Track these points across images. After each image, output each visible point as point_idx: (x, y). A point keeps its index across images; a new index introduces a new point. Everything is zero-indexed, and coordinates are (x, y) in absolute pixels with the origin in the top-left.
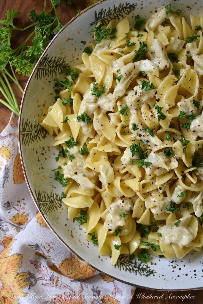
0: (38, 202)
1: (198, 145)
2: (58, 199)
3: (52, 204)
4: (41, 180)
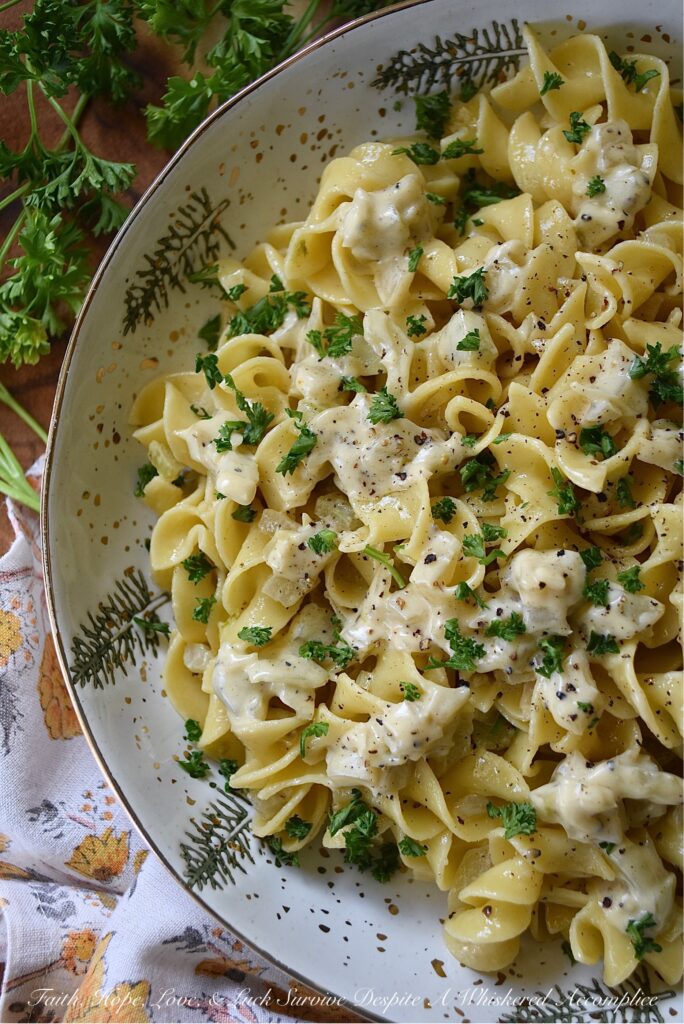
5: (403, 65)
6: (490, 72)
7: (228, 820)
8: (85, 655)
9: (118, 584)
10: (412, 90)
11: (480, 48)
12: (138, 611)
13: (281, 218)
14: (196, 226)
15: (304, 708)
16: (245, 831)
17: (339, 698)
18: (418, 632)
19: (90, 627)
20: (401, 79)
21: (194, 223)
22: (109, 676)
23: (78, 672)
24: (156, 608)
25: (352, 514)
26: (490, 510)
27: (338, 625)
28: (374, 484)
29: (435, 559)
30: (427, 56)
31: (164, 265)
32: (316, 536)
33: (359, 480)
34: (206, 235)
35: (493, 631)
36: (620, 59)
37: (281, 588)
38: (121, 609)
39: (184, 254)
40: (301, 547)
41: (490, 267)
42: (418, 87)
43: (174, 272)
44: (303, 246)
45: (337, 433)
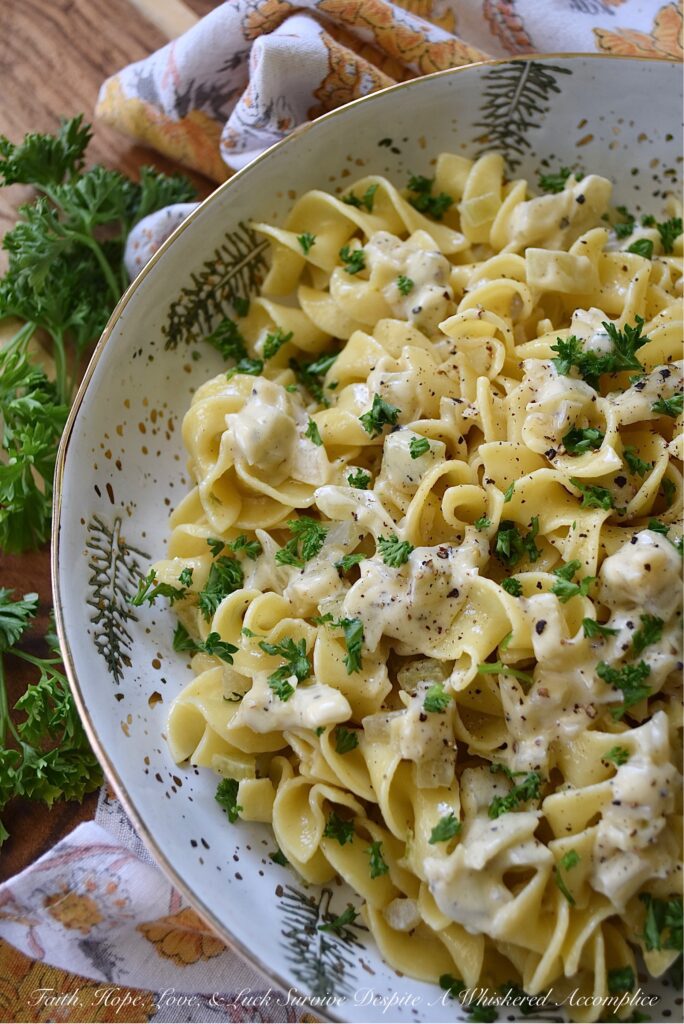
1: (581, 535)
3: (500, 125)
4: (584, 122)
5: (180, 317)
6: (247, 281)
8: (311, 979)
9: (280, 907)
10: (198, 335)
11: (228, 264)
12: (316, 921)
13: (168, 508)
14: (109, 554)
15: (540, 855)
17: (559, 823)
20: (184, 331)
21: (105, 552)
22: (345, 986)
24: (327, 908)
25: (438, 662)
27: (502, 769)
28: (435, 622)
29: (545, 624)
30: (192, 298)
31: (106, 602)
32: (426, 702)
33: (421, 627)
34: (120, 558)
35: (638, 646)
37: (433, 772)
38: (302, 927)
39: (115, 586)
40: (423, 718)
41: (382, 391)
42: (201, 330)
43: (118, 606)
44: (214, 499)
45: (372, 605)
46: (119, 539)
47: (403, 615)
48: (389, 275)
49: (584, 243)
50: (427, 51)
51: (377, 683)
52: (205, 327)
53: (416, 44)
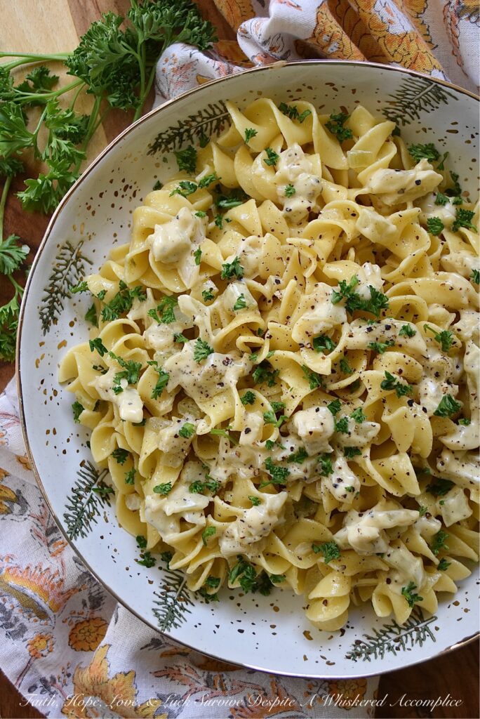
0: (436, 86)
1: (292, 396)
2: (399, 119)
3: (406, 102)
4: (456, 123)
5: (163, 139)
6: (214, 127)
7: (174, 585)
8: (72, 521)
9: (78, 473)
10: (171, 149)
11: (204, 118)
12: (93, 484)
13: (115, 239)
14: (68, 262)
15: (201, 520)
16: (184, 589)
17: (217, 511)
18: (251, 466)
19: (71, 504)
20: (163, 146)
21: (66, 261)
22: (88, 528)
23: (71, 533)
24: (103, 479)
25: (199, 410)
26: (274, 391)
27: (207, 469)
28: (207, 391)
29: (250, 431)
30: (174, 131)
31: (56, 289)
32: (183, 428)
33: (198, 391)
35: (291, 459)
36: (286, 106)
37: (171, 459)
38: (84, 487)
39: (66, 279)
40: (176, 436)
41: (241, 255)
42: (174, 147)
43: (62, 290)
44: (133, 262)
45: (179, 369)
46: (78, 252)
47: (192, 383)
48: (284, 180)
49: (401, 216)
50: (384, 37)
51: (165, 405)
52: (177, 145)
53: (379, 29)
